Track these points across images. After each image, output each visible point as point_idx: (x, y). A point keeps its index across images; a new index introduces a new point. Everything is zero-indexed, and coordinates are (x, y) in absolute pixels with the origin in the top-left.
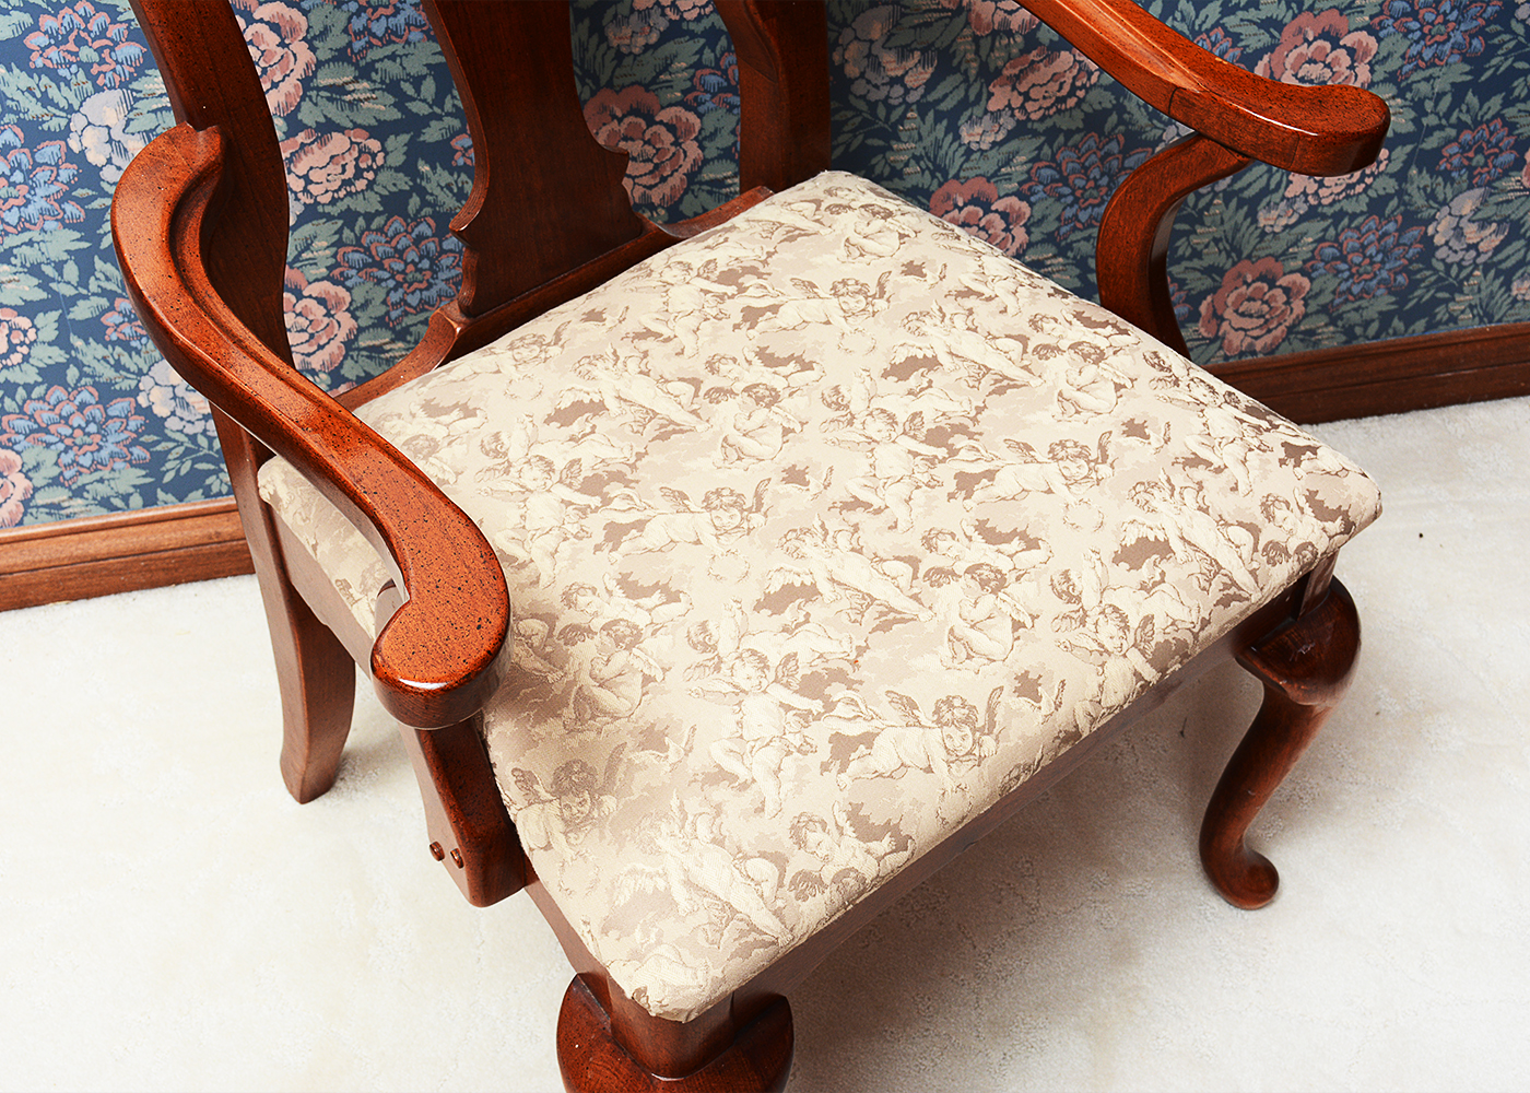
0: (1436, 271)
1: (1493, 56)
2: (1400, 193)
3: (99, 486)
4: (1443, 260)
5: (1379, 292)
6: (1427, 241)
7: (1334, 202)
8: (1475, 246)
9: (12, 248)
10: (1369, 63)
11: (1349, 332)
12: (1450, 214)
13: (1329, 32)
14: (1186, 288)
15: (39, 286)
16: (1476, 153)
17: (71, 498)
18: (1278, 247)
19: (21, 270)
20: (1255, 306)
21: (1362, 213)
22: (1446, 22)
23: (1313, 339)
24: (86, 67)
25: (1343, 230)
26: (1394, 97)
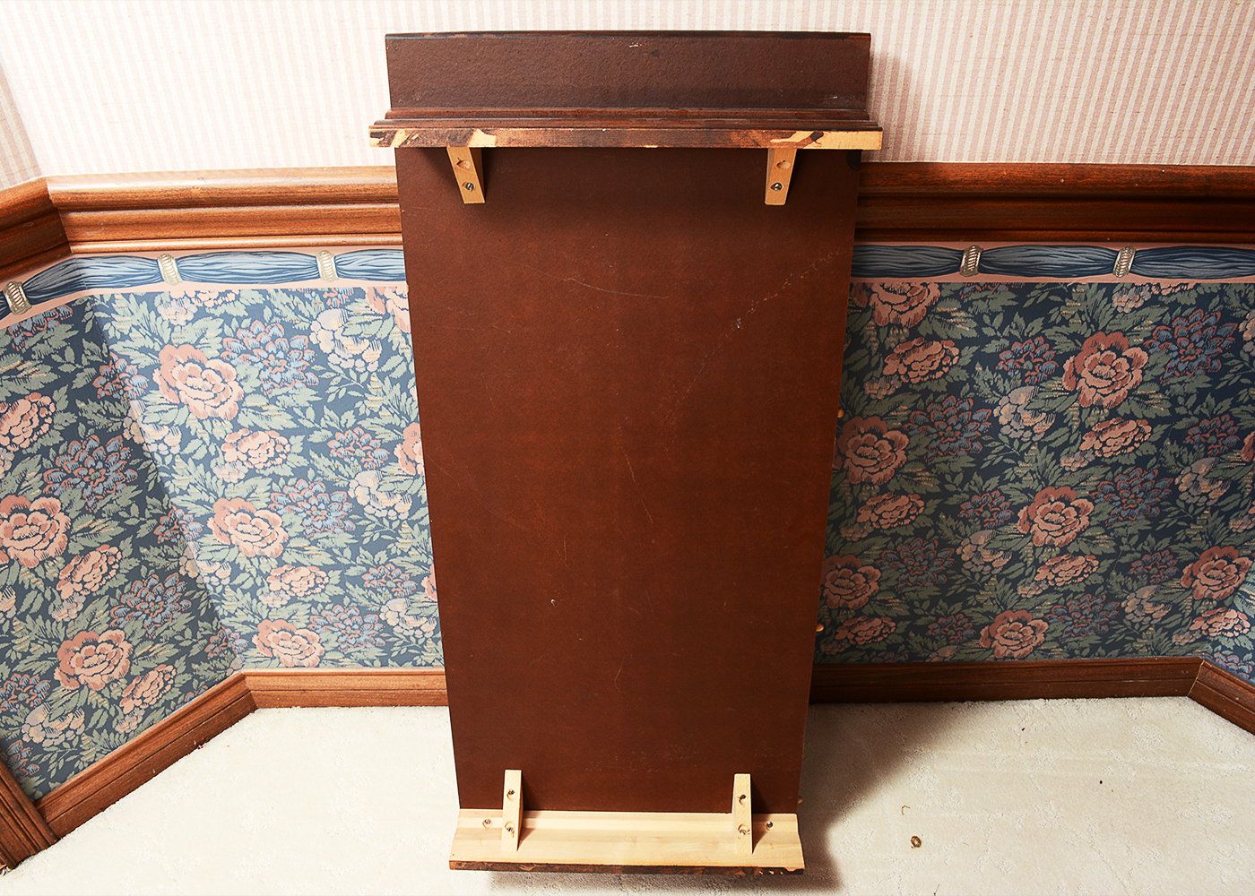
0: (1125, 626)
1: (1165, 518)
2: (1105, 584)
3: (358, 654)
4: (1130, 621)
5: (1090, 633)
6: (1121, 609)
7: (1064, 585)
8: (1150, 615)
9: (318, 539)
10: (1088, 516)
11: (1071, 653)
12: (1135, 597)
13: (1064, 498)
14: (973, 621)
15: (331, 558)
16: (1153, 567)
17: (343, 658)
18: (1029, 605)
19: (322, 549)
20: (1014, 634)
21: (1081, 592)
22: (1136, 498)
23: (1049, 654)
24: (359, 459)
25: (1069, 600)
26: (1102, 534)
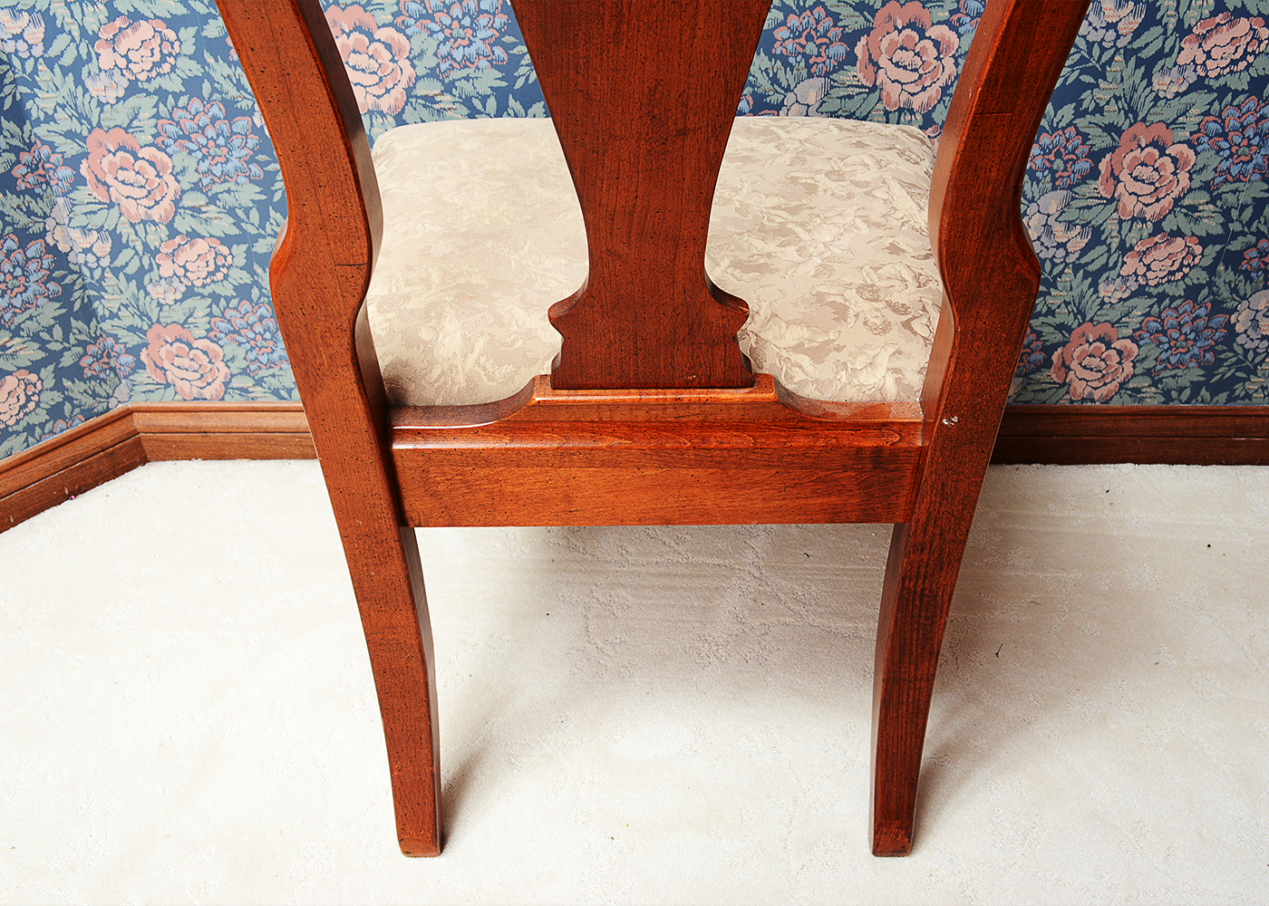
0: (1236, 354)
2: (1210, 284)
4: (1242, 345)
5: (1191, 365)
6: (1230, 327)
7: (1158, 284)
9: (217, 194)
10: (1189, 171)
11: (1167, 394)
12: (1249, 308)
13: (1157, 141)
14: (1042, 339)
15: (234, 224)
17: (254, 385)
18: (1114, 316)
19: (223, 210)
20: (1095, 362)
21: (1180, 297)
22: (1249, 146)
23: (1139, 396)
25: (1165, 308)
26: (1207, 203)
